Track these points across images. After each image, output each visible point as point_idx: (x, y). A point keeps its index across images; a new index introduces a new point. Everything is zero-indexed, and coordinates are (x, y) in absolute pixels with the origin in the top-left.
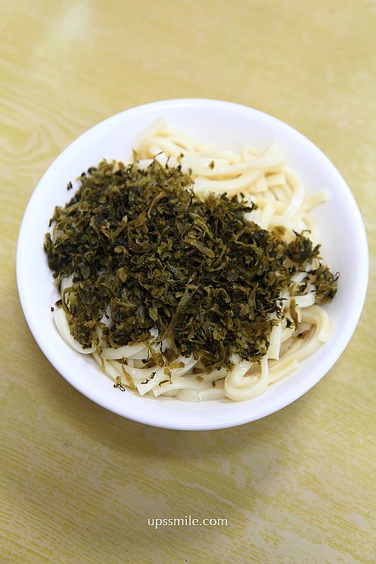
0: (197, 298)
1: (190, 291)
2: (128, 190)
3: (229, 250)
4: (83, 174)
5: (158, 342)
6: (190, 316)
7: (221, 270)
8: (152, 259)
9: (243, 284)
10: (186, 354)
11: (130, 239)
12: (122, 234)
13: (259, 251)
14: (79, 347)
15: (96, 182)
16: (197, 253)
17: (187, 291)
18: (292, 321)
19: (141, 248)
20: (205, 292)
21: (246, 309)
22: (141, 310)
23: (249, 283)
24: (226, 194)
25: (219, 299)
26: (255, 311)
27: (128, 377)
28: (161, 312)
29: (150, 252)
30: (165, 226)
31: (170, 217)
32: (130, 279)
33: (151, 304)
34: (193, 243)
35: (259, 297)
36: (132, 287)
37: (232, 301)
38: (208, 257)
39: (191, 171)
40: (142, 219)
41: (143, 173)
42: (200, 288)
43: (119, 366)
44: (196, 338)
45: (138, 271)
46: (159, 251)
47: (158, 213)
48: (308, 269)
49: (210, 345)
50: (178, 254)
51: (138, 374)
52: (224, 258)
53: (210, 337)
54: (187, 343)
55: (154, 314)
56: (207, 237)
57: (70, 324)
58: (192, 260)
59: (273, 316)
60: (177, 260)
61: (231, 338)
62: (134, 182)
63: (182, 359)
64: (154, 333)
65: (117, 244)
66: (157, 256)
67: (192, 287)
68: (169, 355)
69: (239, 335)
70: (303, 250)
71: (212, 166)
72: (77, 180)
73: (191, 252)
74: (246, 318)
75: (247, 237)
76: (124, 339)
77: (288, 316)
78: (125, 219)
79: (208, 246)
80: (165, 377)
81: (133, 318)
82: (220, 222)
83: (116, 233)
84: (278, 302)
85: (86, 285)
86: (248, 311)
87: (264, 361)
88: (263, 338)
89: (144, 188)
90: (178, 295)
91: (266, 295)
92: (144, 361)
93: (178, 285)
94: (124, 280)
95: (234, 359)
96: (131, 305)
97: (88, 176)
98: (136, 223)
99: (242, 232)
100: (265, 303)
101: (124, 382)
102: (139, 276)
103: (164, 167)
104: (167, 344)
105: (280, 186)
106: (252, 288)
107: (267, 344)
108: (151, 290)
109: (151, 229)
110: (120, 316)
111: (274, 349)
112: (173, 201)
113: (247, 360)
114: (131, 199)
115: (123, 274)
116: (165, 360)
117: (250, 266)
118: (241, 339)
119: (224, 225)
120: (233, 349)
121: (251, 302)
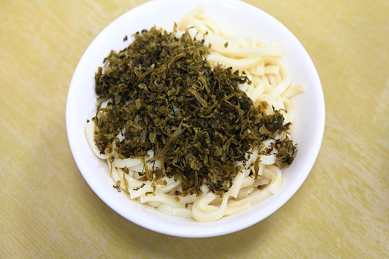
0: (187, 135)
1: (183, 127)
2: (162, 48)
3: (219, 106)
4: (138, 33)
5: (152, 161)
6: (178, 146)
7: (210, 119)
8: (162, 98)
9: (223, 133)
10: (169, 175)
11: (151, 81)
12: (148, 76)
13: (241, 112)
14: (97, 152)
15: (144, 40)
16: (195, 102)
17: (180, 126)
18: (254, 172)
19: (157, 88)
20: (194, 132)
21: (219, 151)
22: (144, 134)
23: (227, 133)
24: (231, 68)
25: (202, 140)
26: (227, 156)
27: (126, 183)
28: (159, 138)
29: (162, 93)
30: (178, 77)
31: (184, 72)
32: (143, 108)
33: (152, 129)
34: (194, 93)
35: (232, 146)
36: (143, 115)
37: (211, 143)
38: (201, 106)
39: (210, 46)
40: (164, 67)
41: (176, 40)
42: (191, 128)
43: (122, 173)
44: (178, 164)
45: (149, 104)
46: (169, 94)
47: (176, 67)
48: (277, 138)
49: (187, 173)
50: (181, 99)
51: (133, 182)
52: (213, 110)
53: (188, 165)
54: (171, 166)
55: (153, 138)
56: (205, 91)
57: (96, 133)
58: (189, 105)
59: (240, 163)
60: (180, 103)
61: (204, 173)
62: (168, 43)
63: (166, 178)
64: (151, 153)
65: (142, 82)
66: (167, 97)
67: (184, 125)
68: (158, 174)
69: (212, 171)
70: (276, 122)
71: (226, 45)
72: (133, 35)
73: (191, 99)
74: (218, 159)
75: (234, 99)
76: (128, 152)
77: (253, 168)
78: (153, 66)
79: (204, 98)
80: (151, 190)
81: (138, 137)
82: (217, 83)
83: (144, 75)
84: (247, 154)
85: (114, 109)
86: (221, 154)
87: (226, 196)
88: (230, 180)
89: (173, 49)
90: (173, 128)
91: (238, 146)
92: (140, 174)
94: (138, 108)
95: (204, 188)
96: (139, 128)
97: (141, 34)
98: (159, 70)
99: (233, 95)
100: (236, 154)
101: (122, 186)
102: (149, 107)
103: (193, 39)
104: (158, 164)
105: (274, 75)
106: (229, 138)
107: (231, 184)
108: (154, 118)
109: (168, 77)
110: (129, 135)
111: (234, 191)
112: (188, 61)
113: (213, 192)
114: (162, 54)
115: (138, 103)
116: (154, 176)
117: (232, 123)
118: (212, 175)
119: (220, 87)
120: (205, 181)
121: (225, 147)
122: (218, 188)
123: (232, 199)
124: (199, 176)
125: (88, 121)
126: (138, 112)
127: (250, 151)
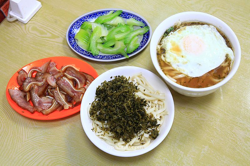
0: (119, 119)
1: (118, 117)
3: (133, 113)
4: (116, 76)
5: (106, 125)
6: (115, 123)
7: (128, 116)
8: (114, 104)
10: (111, 131)
12: (112, 95)
13: (141, 117)
14: (90, 116)
15: (117, 80)
16: (125, 109)
18: (140, 138)
19: (114, 100)
21: (128, 129)
22: (105, 115)
23: (133, 123)
24: (144, 99)
25: (124, 122)
26: (131, 130)
28: (110, 118)
31: (125, 97)
32: (107, 106)
33: (108, 114)
34: (125, 106)
35: (134, 128)
37: (127, 125)
38: (126, 111)
39: (139, 89)
40: (118, 94)
41: (128, 83)
42: (121, 118)
43: (96, 125)
44: (113, 128)
45: (109, 105)
46: (117, 103)
47: (123, 94)
48: (153, 129)
49: (116, 133)
50: (120, 107)
51: (99, 130)
52: (130, 114)
55: (107, 117)
56: (129, 106)
57: (91, 109)
58: (123, 109)
59: (136, 134)
61: (122, 134)
62: (124, 84)
63: (109, 132)
64: (106, 122)
67: (119, 116)
69: (125, 134)
70: (154, 123)
71: (144, 90)
72: (115, 77)
74: (128, 131)
75: (139, 112)
76: (99, 119)
77: (140, 137)
78: (115, 92)
79: (128, 109)
80: (103, 134)
81: (103, 115)
83: (111, 94)
84: (139, 132)
85: (99, 102)
87: (128, 144)
88: (131, 139)
89: (125, 87)
90: (115, 116)
91: (136, 128)
92: (101, 128)
93: (117, 114)
95: (121, 139)
96: (104, 112)
98: (116, 94)
99: (139, 110)
100: (134, 130)
101: (95, 129)
102: (109, 106)
103: (134, 85)
104: (108, 126)
105: (161, 105)
106: (133, 125)
107: (131, 140)
110: (100, 114)
111: (131, 143)
112: (127, 94)
113: (124, 141)
114: (120, 88)
115: (106, 104)
116: (106, 130)
117: (137, 120)
118: (125, 135)
119: (136, 106)
120: (122, 137)
121: (130, 128)
122: (126, 141)
123: (130, 145)
124: (120, 134)
125: (90, 104)
126: (105, 107)
127: (141, 131)
